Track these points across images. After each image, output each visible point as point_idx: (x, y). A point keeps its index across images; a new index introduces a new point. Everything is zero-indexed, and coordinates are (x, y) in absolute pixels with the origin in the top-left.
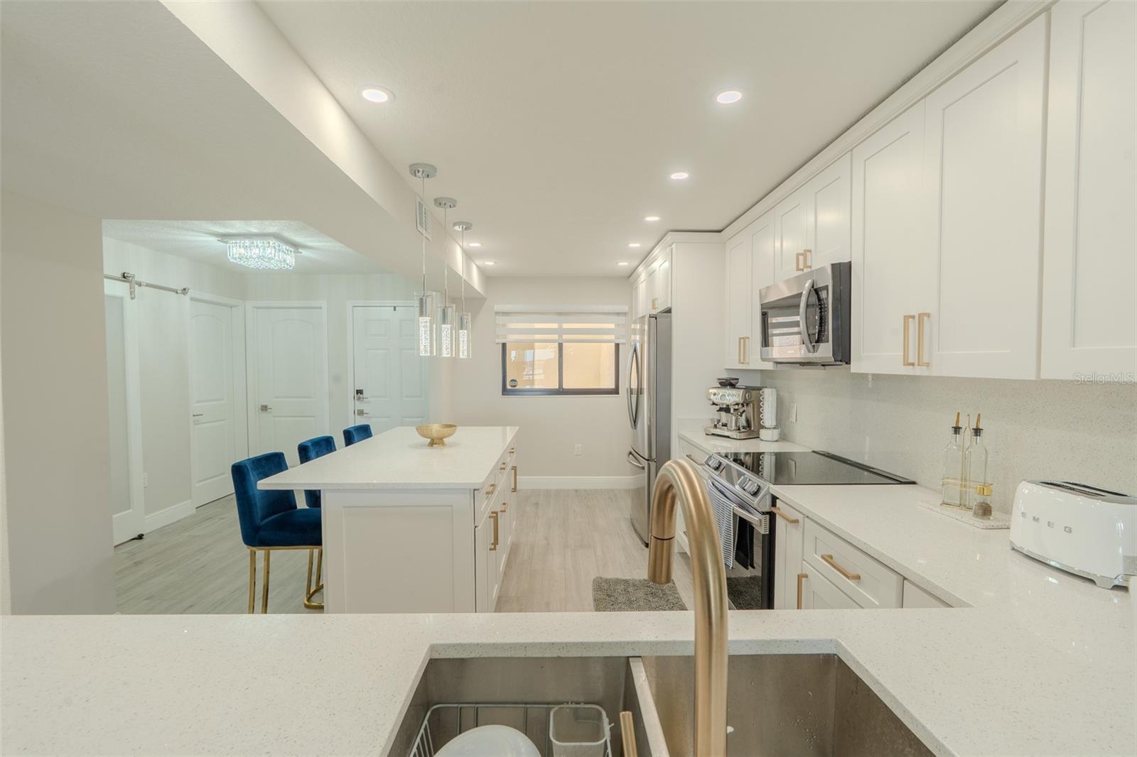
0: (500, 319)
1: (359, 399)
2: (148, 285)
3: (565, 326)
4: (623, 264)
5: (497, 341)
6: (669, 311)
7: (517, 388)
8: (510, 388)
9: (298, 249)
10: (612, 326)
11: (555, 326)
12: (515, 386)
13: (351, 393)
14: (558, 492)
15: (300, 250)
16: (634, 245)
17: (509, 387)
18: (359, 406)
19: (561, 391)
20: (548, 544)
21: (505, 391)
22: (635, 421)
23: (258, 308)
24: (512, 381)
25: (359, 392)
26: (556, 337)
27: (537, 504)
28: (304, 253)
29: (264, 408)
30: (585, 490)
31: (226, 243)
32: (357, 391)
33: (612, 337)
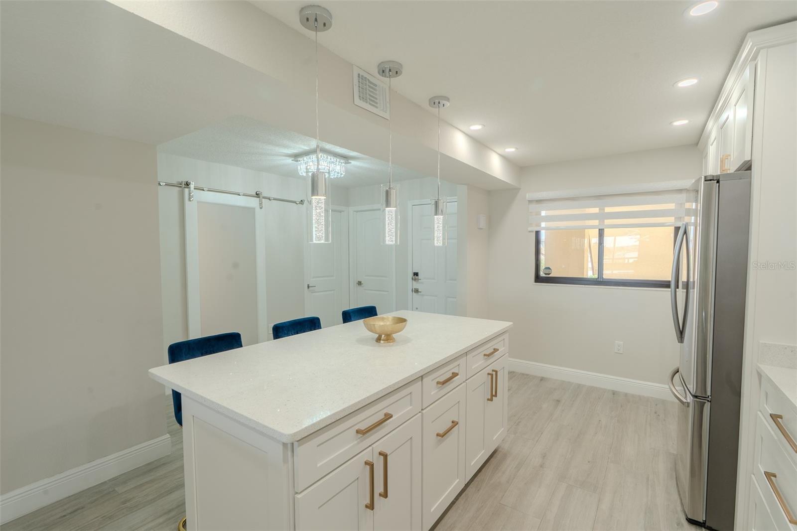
0: (533, 207)
1: (415, 280)
2: (275, 199)
3: (608, 210)
4: (680, 123)
5: (530, 229)
6: (747, 167)
7: (550, 276)
8: (544, 275)
9: (348, 161)
10: (672, 206)
11: (596, 210)
12: (549, 274)
13: (411, 275)
14: (591, 390)
15: (350, 161)
16: (687, 83)
17: (542, 274)
18: (416, 285)
19: (600, 282)
20: (541, 466)
21: (538, 279)
22: (681, 333)
23: (357, 212)
24: (546, 268)
25: (416, 274)
26: (596, 222)
27: (558, 401)
28: (353, 162)
29: (360, 283)
30: (626, 395)
31: (297, 161)
32: (414, 273)
33: (671, 220)
